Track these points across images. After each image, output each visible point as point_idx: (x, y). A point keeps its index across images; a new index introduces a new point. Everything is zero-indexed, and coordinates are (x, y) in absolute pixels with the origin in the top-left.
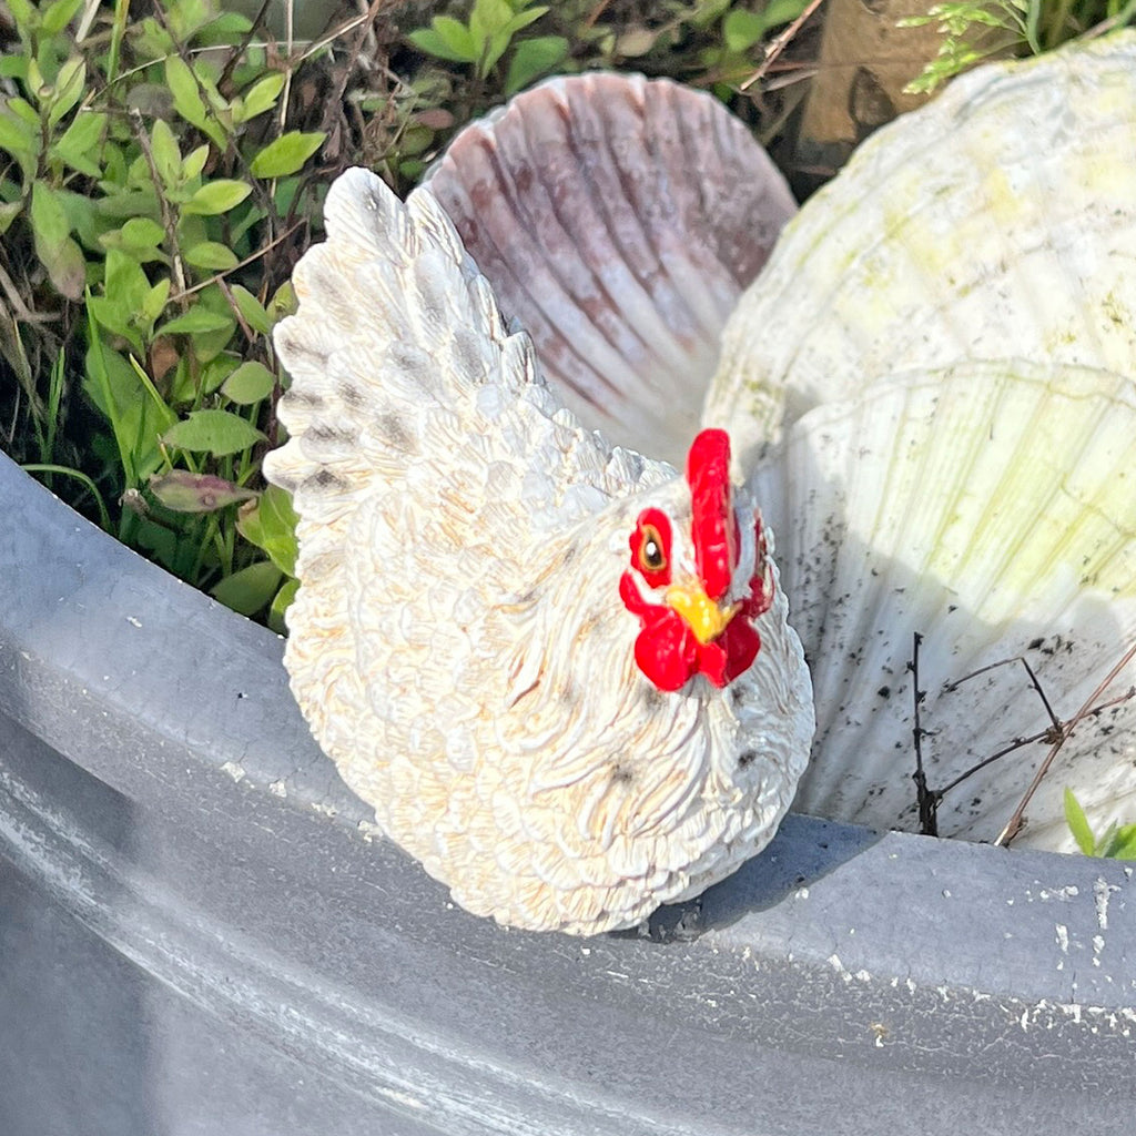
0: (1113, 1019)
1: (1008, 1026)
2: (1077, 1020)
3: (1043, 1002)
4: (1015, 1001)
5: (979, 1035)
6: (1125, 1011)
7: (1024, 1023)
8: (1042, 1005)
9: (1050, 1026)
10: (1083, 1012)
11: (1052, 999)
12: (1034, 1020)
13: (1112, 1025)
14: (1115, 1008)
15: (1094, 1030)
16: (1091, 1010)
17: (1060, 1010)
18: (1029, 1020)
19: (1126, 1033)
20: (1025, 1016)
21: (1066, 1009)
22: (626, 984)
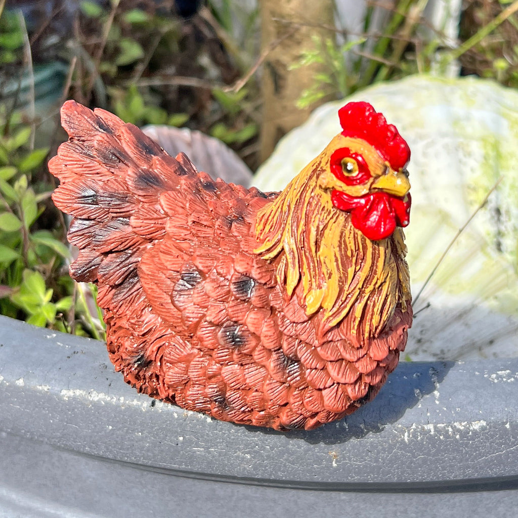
0: (450, 429)
1: (397, 442)
2: (432, 433)
3: (414, 424)
4: (400, 426)
5: (384, 450)
6: (455, 424)
7: (406, 439)
8: (414, 427)
9: (419, 439)
10: (435, 427)
11: (419, 423)
12: (411, 436)
13: (450, 433)
14: (450, 423)
15: (441, 437)
16: (439, 425)
17: (423, 428)
18: (409, 437)
19: (458, 437)
20: (406, 434)
21: (426, 427)
22: (203, 453)
